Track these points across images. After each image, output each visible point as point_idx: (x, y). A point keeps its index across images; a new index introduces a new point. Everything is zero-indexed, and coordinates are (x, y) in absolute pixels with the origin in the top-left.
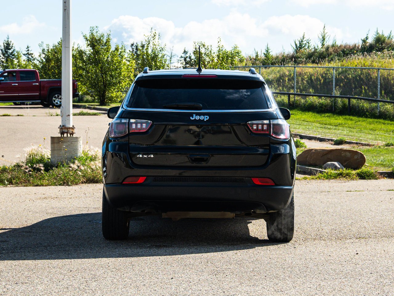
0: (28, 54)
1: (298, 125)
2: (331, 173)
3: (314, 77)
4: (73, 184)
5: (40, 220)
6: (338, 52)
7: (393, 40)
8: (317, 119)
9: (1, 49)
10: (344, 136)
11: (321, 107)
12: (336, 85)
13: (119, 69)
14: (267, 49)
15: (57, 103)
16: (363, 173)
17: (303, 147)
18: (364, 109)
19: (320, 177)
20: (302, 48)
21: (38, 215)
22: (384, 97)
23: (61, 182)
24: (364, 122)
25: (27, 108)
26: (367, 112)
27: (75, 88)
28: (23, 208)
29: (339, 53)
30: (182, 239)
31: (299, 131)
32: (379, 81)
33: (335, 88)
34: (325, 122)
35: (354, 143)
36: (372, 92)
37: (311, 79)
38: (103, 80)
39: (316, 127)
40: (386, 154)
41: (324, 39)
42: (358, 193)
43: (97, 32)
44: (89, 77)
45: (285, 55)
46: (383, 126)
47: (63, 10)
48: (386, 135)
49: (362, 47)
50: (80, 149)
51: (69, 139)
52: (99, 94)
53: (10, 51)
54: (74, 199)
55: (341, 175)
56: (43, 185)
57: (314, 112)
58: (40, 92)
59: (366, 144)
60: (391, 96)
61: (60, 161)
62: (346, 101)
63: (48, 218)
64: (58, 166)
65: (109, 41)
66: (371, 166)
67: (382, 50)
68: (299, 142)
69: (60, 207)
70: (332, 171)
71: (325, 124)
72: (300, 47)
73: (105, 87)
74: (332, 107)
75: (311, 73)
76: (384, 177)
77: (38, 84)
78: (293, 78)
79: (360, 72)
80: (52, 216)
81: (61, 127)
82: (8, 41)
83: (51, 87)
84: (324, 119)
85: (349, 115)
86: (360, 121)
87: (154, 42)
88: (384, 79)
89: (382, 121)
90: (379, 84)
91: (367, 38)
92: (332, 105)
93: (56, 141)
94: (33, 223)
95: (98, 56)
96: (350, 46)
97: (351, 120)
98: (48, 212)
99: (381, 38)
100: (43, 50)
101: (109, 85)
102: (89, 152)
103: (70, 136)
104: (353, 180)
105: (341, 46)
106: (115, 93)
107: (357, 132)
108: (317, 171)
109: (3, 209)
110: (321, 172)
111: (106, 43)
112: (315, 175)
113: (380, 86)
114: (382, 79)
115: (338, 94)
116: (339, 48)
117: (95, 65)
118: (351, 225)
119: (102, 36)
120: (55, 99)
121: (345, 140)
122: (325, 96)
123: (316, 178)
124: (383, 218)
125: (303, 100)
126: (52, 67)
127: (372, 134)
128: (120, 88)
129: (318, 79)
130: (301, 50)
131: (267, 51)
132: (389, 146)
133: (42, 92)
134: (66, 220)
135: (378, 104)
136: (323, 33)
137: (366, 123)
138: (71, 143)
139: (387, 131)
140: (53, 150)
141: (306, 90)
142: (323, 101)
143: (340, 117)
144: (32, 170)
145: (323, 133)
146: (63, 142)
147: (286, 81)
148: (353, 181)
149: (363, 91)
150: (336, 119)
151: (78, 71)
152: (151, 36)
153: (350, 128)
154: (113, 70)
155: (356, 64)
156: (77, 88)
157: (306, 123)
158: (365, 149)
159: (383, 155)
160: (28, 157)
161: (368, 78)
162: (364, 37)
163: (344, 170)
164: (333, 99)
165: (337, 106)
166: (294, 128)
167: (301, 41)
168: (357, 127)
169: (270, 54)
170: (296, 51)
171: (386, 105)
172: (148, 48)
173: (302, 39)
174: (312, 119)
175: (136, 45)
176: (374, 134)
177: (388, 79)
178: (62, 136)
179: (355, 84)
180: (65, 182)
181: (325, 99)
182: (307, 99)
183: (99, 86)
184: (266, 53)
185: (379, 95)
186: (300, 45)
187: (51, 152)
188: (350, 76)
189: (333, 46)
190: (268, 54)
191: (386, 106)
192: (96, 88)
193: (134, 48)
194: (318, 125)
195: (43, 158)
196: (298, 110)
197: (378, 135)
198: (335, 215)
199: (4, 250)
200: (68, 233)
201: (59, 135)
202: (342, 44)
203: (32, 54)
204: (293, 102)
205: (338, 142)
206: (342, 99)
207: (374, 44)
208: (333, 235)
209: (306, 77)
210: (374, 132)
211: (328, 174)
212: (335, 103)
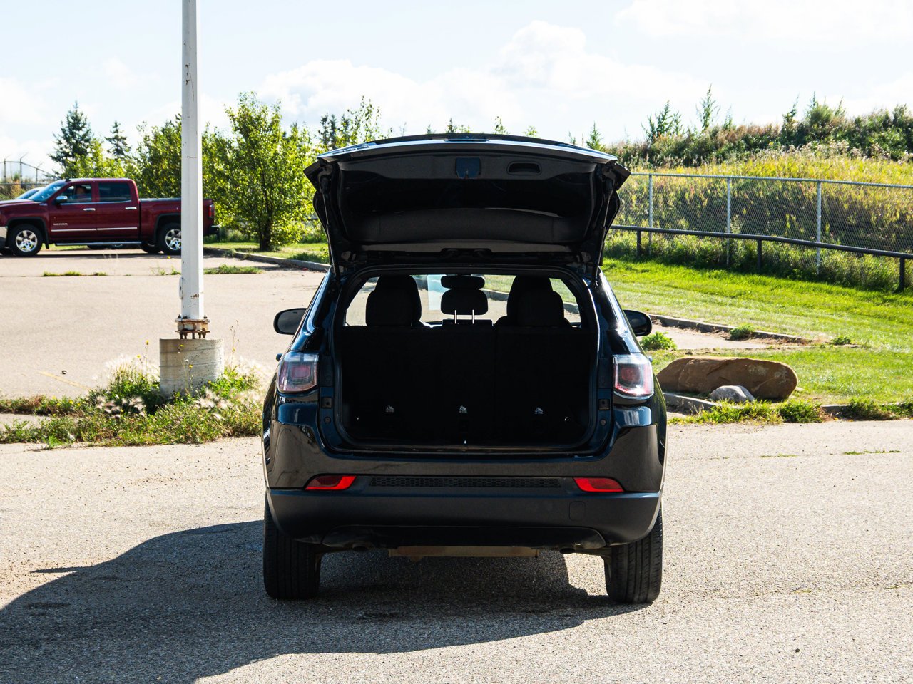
0: (116, 138)
1: (657, 294)
2: (727, 410)
3: (690, 194)
4: (206, 440)
5: (137, 544)
6: (735, 140)
7: (845, 117)
8: (694, 283)
9: (62, 129)
10: (750, 321)
11: (704, 257)
12: (733, 212)
13: (298, 178)
14: (593, 134)
15: (174, 246)
16: (792, 408)
17: (669, 347)
18: (788, 261)
19: (705, 417)
20: (663, 132)
21: (133, 528)
22: (829, 237)
23: (181, 437)
24: (789, 290)
25: (114, 256)
26: (795, 268)
27: (211, 217)
28: (102, 509)
29: (739, 142)
30: (430, 594)
31: (659, 310)
32: (819, 206)
33: (732, 217)
34: (711, 289)
35: (772, 336)
36: (806, 226)
37: (682, 199)
38: (267, 200)
39: (693, 301)
40: (837, 363)
41: (708, 115)
42: (785, 461)
43: (253, 103)
44: (239, 194)
45: (631, 145)
46: (828, 298)
47: (183, 81)
48: (834, 317)
49: (783, 130)
50: (219, 365)
51: (196, 345)
52: (257, 227)
53: (81, 133)
54: (207, 483)
55: (747, 413)
56: (143, 444)
57: (688, 266)
58: (140, 224)
59: (794, 339)
60: (843, 235)
61: (180, 389)
62: (754, 245)
63: (154, 536)
64: (174, 399)
65: (277, 122)
66: (808, 392)
67: (825, 137)
68: (661, 338)
69: (178, 506)
70: (729, 406)
71: (712, 294)
72: (659, 130)
73: (270, 212)
74: (725, 258)
75: (682, 187)
76: (834, 416)
77: (135, 208)
78: (647, 197)
79: (781, 187)
80: (161, 533)
81: (180, 320)
82: (76, 113)
83: (163, 215)
84: (709, 282)
85: (760, 273)
86: (781, 287)
87: (369, 125)
88: (830, 199)
89: (825, 286)
90: (819, 211)
91: (793, 112)
92: (725, 252)
93: (170, 347)
94: (122, 552)
95: (255, 151)
96: (759, 129)
97: (764, 284)
98: (153, 520)
99: (822, 113)
100: (146, 139)
101: (278, 209)
102: (237, 368)
103: (200, 337)
104: (773, 424)
105: (740, 129)
106: (290, 226)
107: (775, 312)
108: (698, 405)
109: (62, 512)
110: (707, 408)
111: (272, 124)
112: (695, 413)
113: (822, 216)
114: (825, 201)
115: (736, 231)
116: (737, 133)
117: (251, 169)
118: (776, 553)
119: (264, 112)
120: (170, 238)
121: (752, 329)
122: (711, 235)
123: (698, 421)
124: (840, 533)
125: (666, 242)
126: (163, 172)
127: (807, 316)
128: (301, 215)
129: (696, 199)
130: (661, 136)
131: (594, 138)
132: (842, 344)
133: (143, 225)
134: (190, 544)
135: (818, 252)
136: (706, 101)
137: (793, 291)
138: (202, 353)
139: (836, 309)
140: (164, 366)
141: (673, 222)
142: (706, 244)
143: (742, 278)
144: (122, 411)
145: (708, 315)
146: (183, 350)
147: (632, 201)
148: (771, 427)
149: (788, 225)
150: (734, 283)
151: (216, 181)
152: (362, 113)
153: (762, 301)
154: (285, 180)
155: (773, 169)
156: (213, 216)
157: (674, 290)
158: (794, 351)
159: (830, 366)
160: (114, 379)
161: (797, 197)
162: (787, 111)
163: (753, 404)
164: (727, 240)
165: (735, 255)
166: (649, 303)
167: (661, 117)
168: (775, 299)
169: (600, 143)
170: (652, 137)
171: (834, 253)
172: (357, 136)
173: (664, 114)
174: (685, 283)
175: (332, 120)
176: (810, 316)
177: (837, 200)
178: (184, 337)
179: (771, 210)
180: (188, 436)
181: (711, 241)
182: (675, 239)
183: (258, 212)
184: (591, 142)
185: (820, 233)
186: (660, 126)
187: (161, 370)
188: (761, 193)
189: (725, 128)
190: (596, 144)
191: (834, 257)
192: (251, 215)
193: (327, 125)
194: (697, 295)
195: (144, 383)
196: (657, 262)
197: (817, 317)
198: (741, 524)
199: (58, 630)
200: (192, 580)
201: (178, 336)
202: (744, 124)
203: (125, 138)
204: (647, 246)
205: (739, 334)
206: (745, 242)
207: (809, 124)
208: (741, 583)
209: (672, 194)
210: (810, 311)
211: (720, 412)
212: (731, 249)
